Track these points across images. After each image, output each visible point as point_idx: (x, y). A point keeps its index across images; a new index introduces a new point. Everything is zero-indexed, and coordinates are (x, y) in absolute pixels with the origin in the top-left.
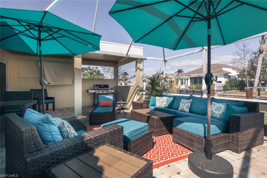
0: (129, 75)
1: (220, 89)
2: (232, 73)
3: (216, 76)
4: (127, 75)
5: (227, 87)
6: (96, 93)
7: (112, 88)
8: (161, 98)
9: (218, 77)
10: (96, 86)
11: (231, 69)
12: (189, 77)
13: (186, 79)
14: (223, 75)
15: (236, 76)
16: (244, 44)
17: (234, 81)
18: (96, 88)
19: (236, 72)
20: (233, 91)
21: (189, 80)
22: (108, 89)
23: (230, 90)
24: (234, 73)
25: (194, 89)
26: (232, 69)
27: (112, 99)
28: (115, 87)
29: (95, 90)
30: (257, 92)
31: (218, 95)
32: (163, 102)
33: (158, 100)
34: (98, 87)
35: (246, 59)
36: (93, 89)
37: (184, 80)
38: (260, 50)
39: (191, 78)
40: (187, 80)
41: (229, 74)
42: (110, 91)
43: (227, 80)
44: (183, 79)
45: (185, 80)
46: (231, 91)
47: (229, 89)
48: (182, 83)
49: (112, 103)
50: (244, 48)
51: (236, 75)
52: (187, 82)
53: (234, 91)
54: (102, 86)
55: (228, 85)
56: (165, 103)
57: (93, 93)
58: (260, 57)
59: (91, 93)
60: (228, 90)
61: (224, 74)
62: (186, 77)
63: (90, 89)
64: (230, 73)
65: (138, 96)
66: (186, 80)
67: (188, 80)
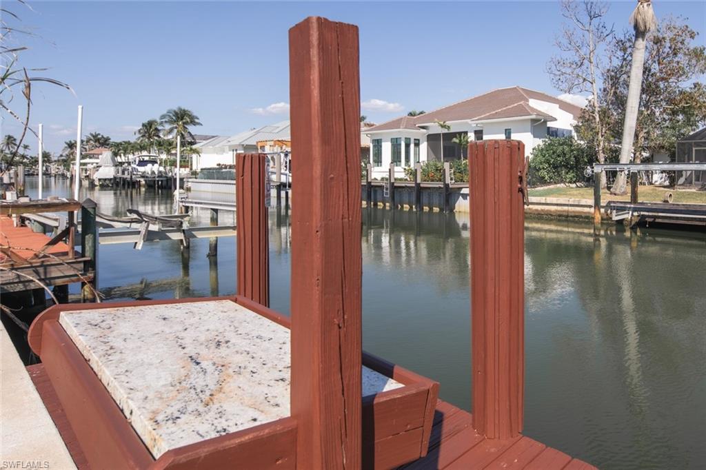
0: (199, 124)
2: (556, 120)
3: (506, 130)
4: (193, 121)
5: (538, 171)
9: (512, 131)
12: (424, 134)
13: (412, 141)
14: (529, 125)
15: (571, 131)
16: (589, 7)
17: (561, 148)
19: (572, 116)
20: (558, 185)
21: (424, 147)
23: (550, 183)
24: (564, 122)
25: (419, 181)
26: (560, 108)
30: (629, 189)
35: (594, 62)
37: (403, 145)
38: (636, 27)
39: (432, 139)
40: (417, 145)
41: (549, 124)
43: (539, 142)
44: (400, 139)
45: (408, 146)
46: (552, 186)
47: (547, 177)
48: (396, 159)
50: (589, 20)
51: (572, 129)
52: (417, 154)
53: (562, 185)
55: (541, 163)
58: (637, 51)
60: (543, 181)
61: (534, 121)
62: (414, 133)
64: (552, 119)
66: (412, 146)
67: (421, 146)
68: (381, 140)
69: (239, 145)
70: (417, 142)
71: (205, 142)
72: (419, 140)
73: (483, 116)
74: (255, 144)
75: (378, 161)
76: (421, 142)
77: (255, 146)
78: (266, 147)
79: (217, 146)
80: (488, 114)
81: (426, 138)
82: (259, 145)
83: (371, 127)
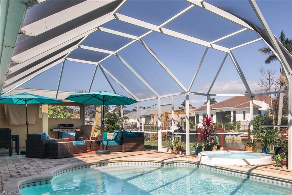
1: (243, 129)
3: (244, 111)
6: (61, 132)
7: (77, 127)
8: (110, 133)
9: (246, 112)
10: (60, 125)
12: (215, 112)
16: (269, 72)
18: (60, 127)
22: (73, 128)
27: (75, 136)
28: (81, 126)
29: (59, 129)
31: (241, 136)
32: (111, 136)
33: (108, 135)
34: (63, 126)
36: (57, 128)
41: (259, 109)
42: (75, 129)
44: (206, 114)
47: (256, 128)
49: (74, 138)
50: (269, 76)
52: (212, 120)
54: (67, 125)
56: (112, 137)
57: (57, 133)
58: (281, 89)
59: (55, 132)
63: (54, 129)
64: (260, 107)
65: (97, 133)
67: (213, 117)
68: (199, 114)
69: (143, 116)
70: (212, 115)
71: (130, 113)
72: (213, 114)
73: (235, 107)
75: (198, 122)
76: (214, 115)
77: (150, 116)
78: (154, 116)
79: (133, 116)
80: (237, 106)
81: (215, 114)
82: (151, 115)
83: (195, 109)
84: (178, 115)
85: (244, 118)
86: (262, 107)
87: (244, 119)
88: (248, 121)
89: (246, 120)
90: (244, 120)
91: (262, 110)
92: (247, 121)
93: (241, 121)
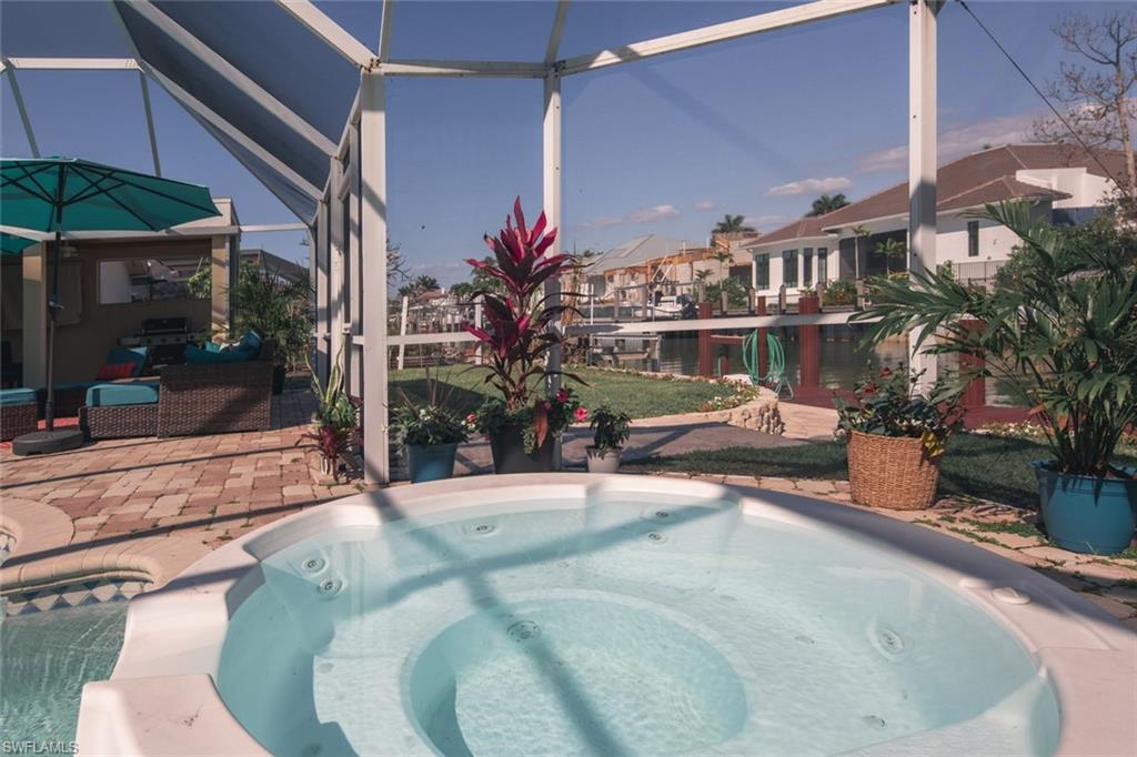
2: (1071, 197)
3: (971, 222)
9: (980, 224)
11: (1085, 169)
12: (833, 240)
13: (815, 251)
21: (834, 259)
22: (183, 332)
26: (1088, 172)
37: (801, 258)
39: (845, 246)
40: (823, 254)
41: (1056, 205)
44: (796, 251)
45: (808, 258)
48: (790, 277)
50: (1115, 46)
52: (823, 269)
54: (165, 322)
62: (818, 241)
64: (1063, 197)
66: (815, 259)
67: (829, 258)
68: (768, 255)
72: (824, 249)
74: (601, 273)
75: (764, 282)
76: (829, 251)
81: (837, 246)
82: (607, 274)
83: (754, 239)
84: (691, 263)
85: (974, 250)
86: (1071, 193)
87: (970, 255)
88: (992, 259)
89: (982, 258)
90: (974, 259)
91: (1070, 206)
92: (986, 260)
93: (956, 261)
